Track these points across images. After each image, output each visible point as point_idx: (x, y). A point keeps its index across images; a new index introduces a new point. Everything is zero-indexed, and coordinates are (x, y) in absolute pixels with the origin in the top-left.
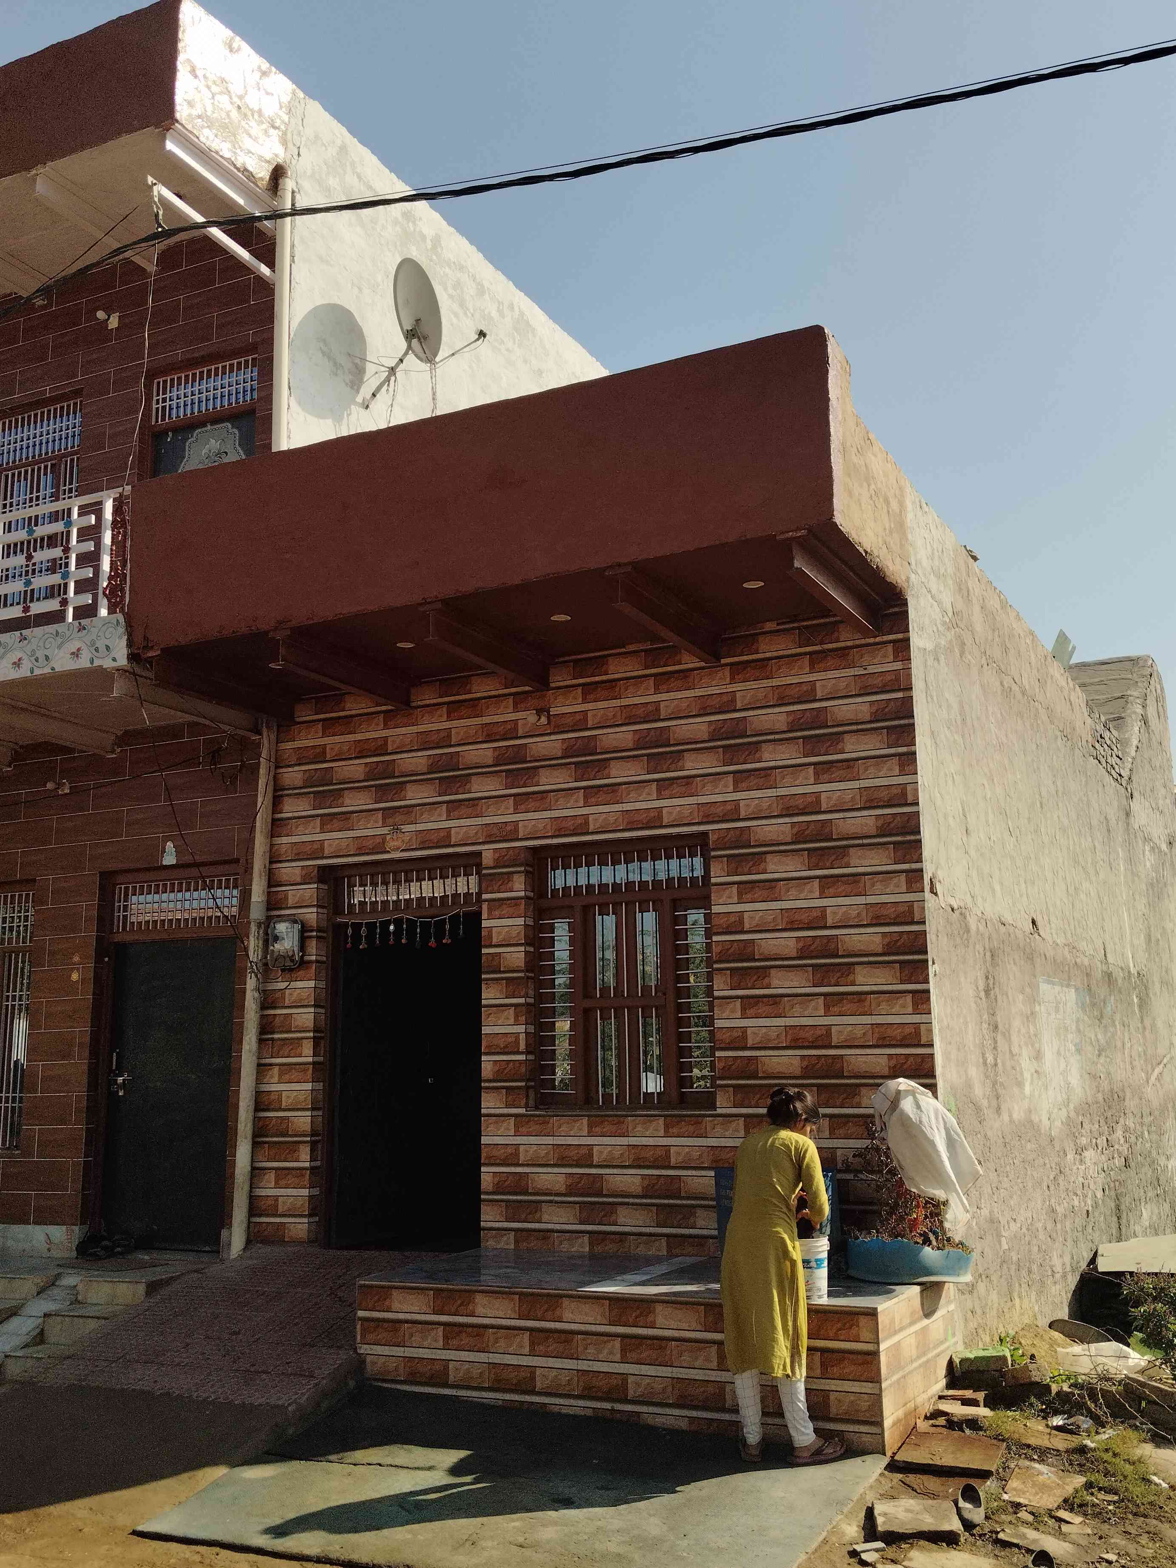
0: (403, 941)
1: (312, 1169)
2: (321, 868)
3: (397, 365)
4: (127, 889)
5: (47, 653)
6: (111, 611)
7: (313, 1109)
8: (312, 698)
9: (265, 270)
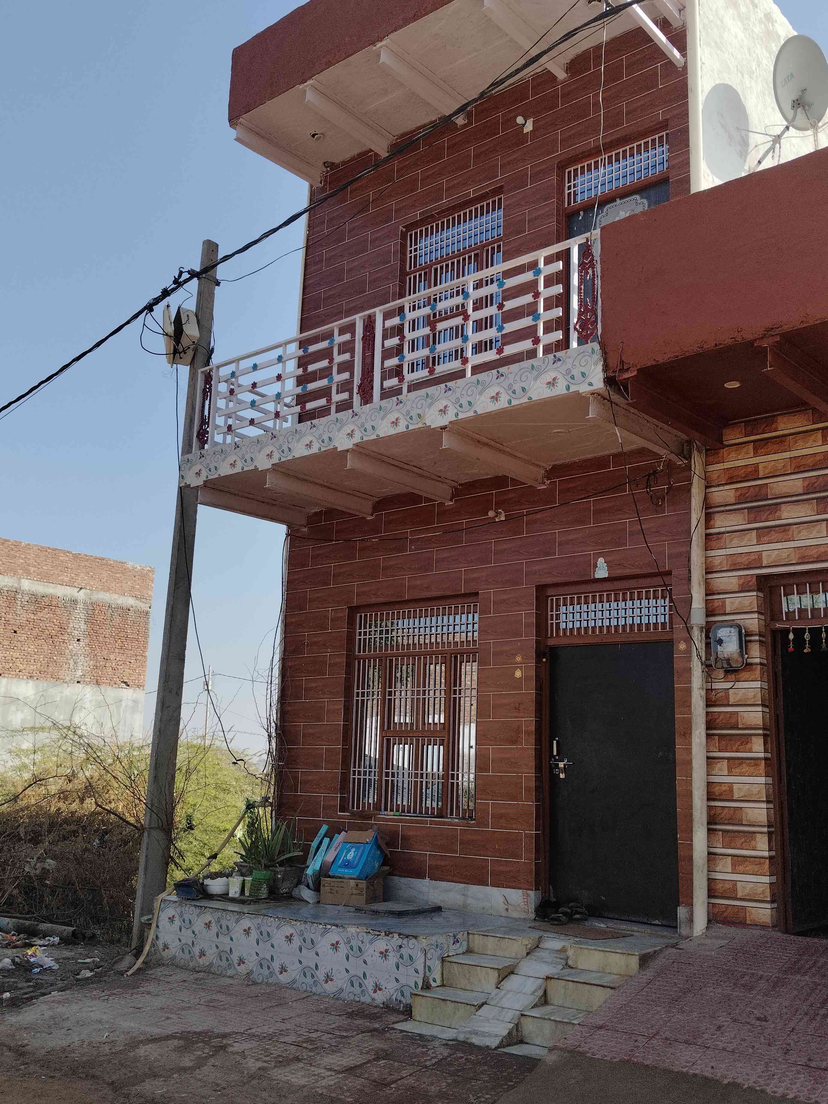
1: (771, 858)
2: (759, 577)
3: (783, 133)
4: (558, 600)
5: (523, 385)
6: (584, 341)
7: (768, 802)
8: (743, 422)
9: (676, 53)
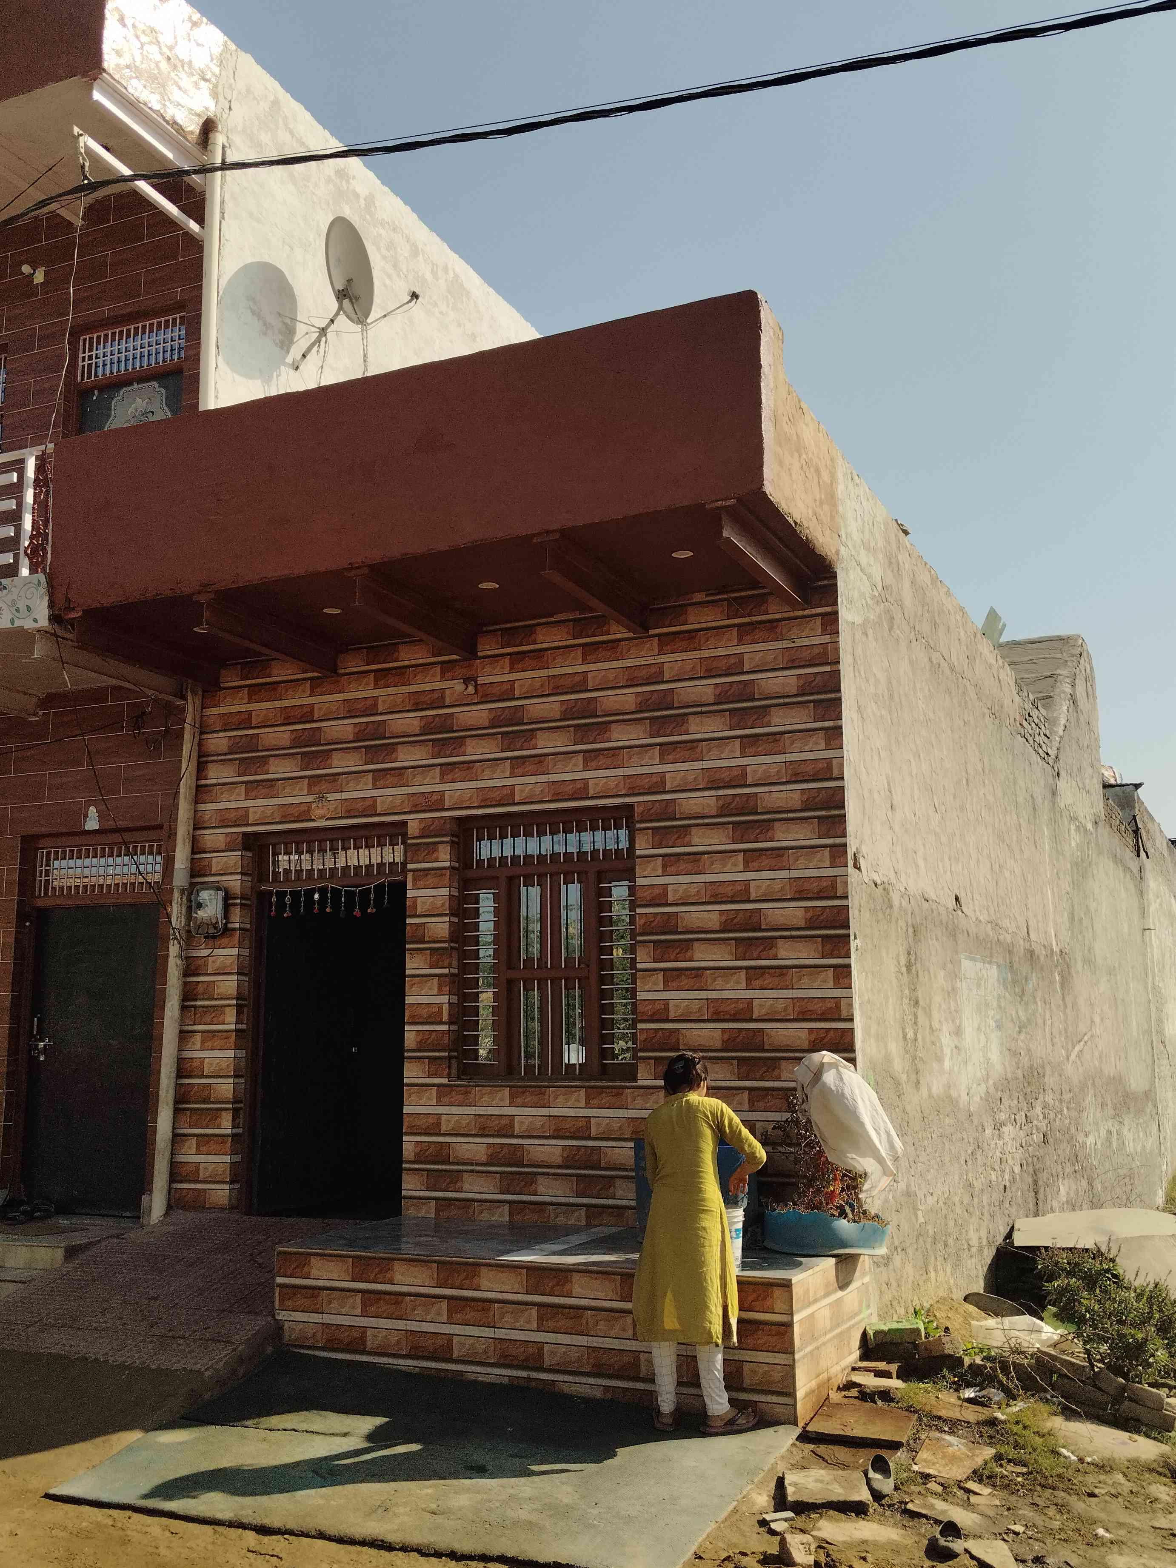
0: (328, 910)
1: (234, 1135)
2: (245, 835)
3: (328, 326)
4: (49, 853)
6: (33, 570)
7: (236, 1076)
8: (239, 663)
9: (194, 226)
